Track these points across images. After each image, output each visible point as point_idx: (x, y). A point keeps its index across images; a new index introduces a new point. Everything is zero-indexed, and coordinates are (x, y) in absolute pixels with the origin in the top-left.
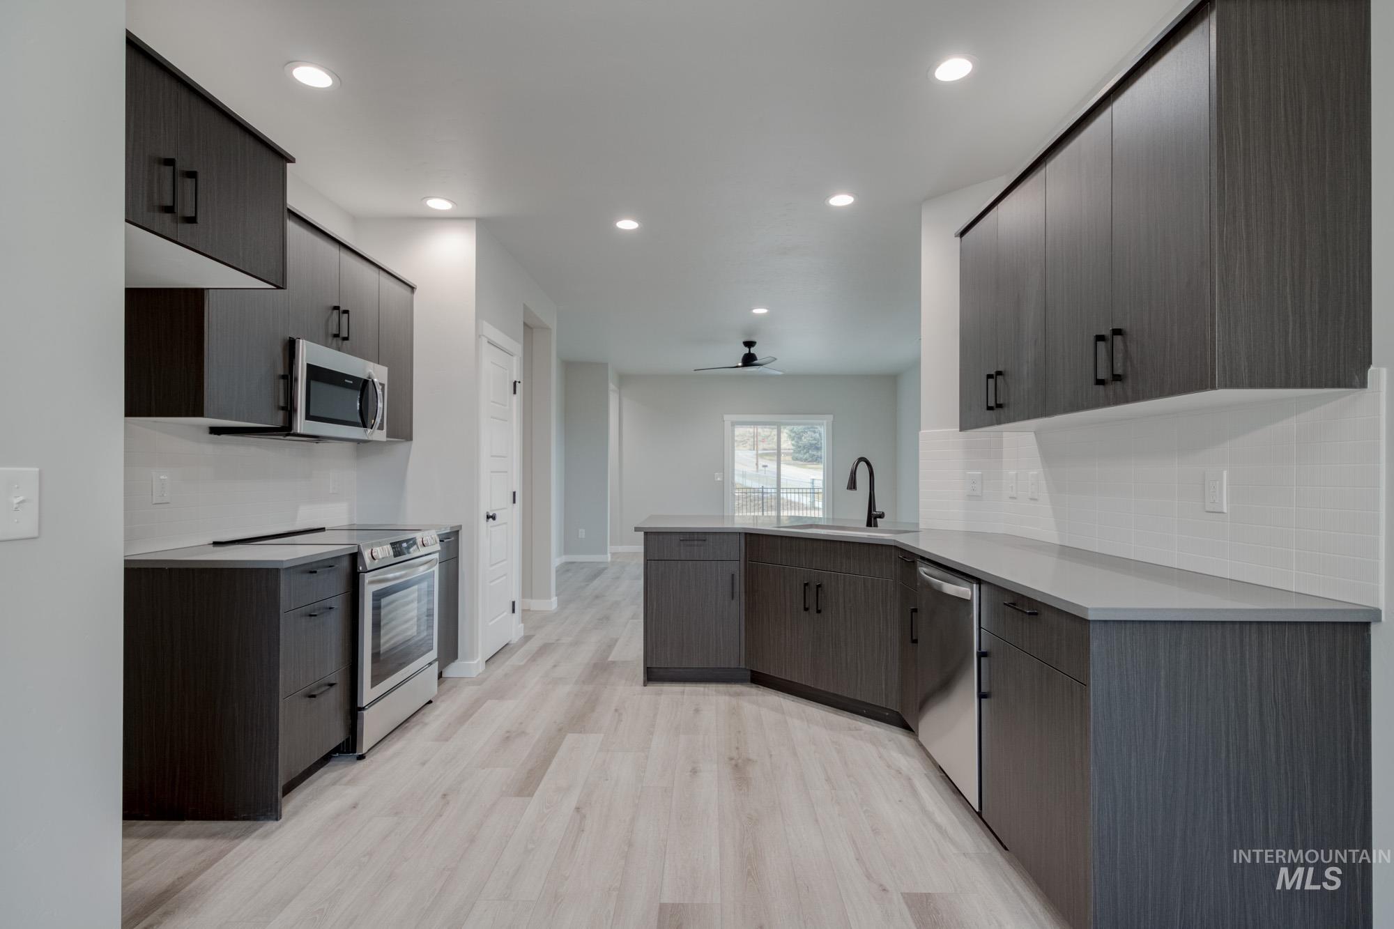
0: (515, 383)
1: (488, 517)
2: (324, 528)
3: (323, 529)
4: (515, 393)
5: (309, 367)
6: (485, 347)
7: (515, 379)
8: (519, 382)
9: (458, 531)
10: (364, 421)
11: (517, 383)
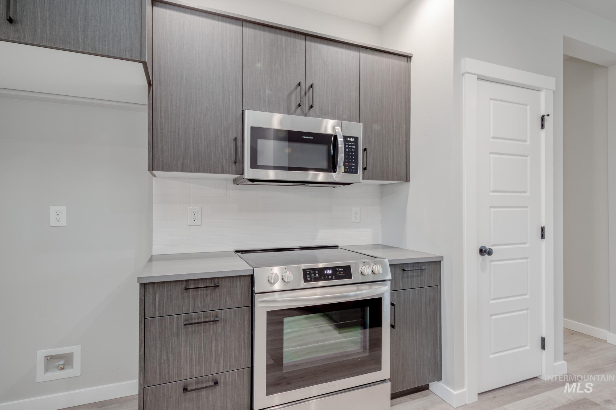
0: (543, 118)
1: (482, 251)
2: (338, 246)
3: (336, 247)
4: (543, 126)
5: (252, 128)
6: (469, 82)
7: (543, 113)
8: (548, 115)
9: (440, 261)
10: (332, 167)
11: (546, 117)
